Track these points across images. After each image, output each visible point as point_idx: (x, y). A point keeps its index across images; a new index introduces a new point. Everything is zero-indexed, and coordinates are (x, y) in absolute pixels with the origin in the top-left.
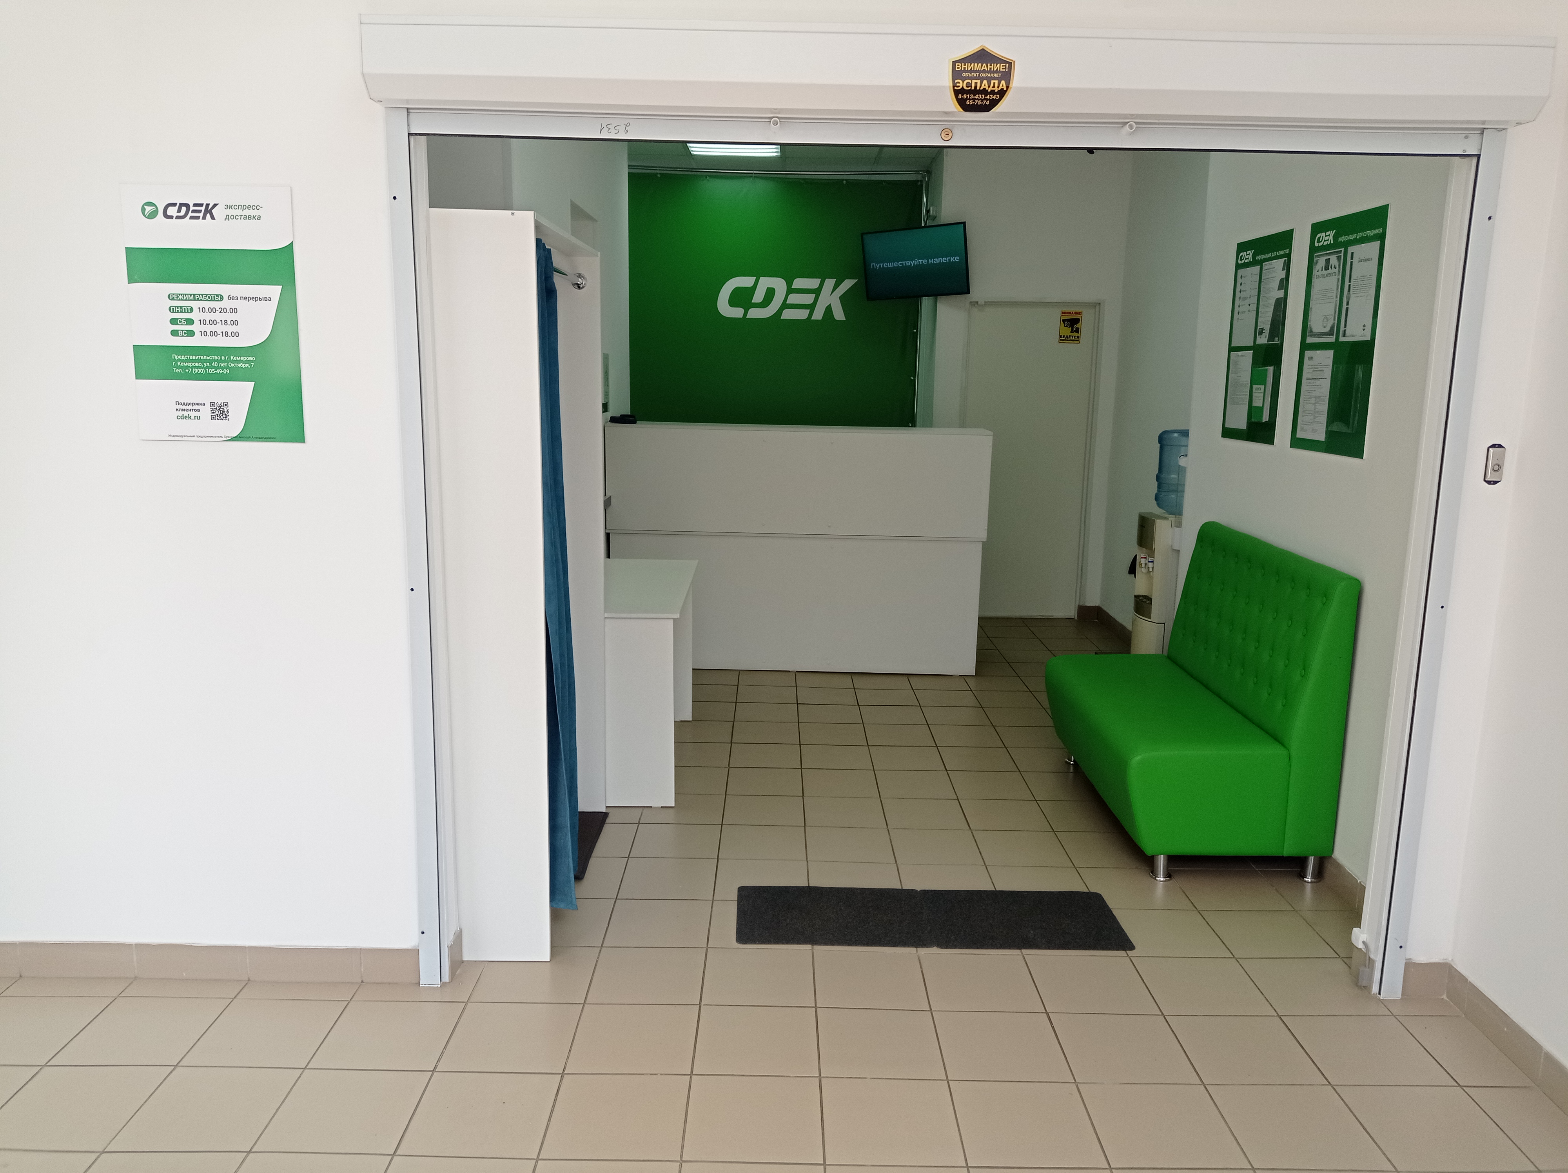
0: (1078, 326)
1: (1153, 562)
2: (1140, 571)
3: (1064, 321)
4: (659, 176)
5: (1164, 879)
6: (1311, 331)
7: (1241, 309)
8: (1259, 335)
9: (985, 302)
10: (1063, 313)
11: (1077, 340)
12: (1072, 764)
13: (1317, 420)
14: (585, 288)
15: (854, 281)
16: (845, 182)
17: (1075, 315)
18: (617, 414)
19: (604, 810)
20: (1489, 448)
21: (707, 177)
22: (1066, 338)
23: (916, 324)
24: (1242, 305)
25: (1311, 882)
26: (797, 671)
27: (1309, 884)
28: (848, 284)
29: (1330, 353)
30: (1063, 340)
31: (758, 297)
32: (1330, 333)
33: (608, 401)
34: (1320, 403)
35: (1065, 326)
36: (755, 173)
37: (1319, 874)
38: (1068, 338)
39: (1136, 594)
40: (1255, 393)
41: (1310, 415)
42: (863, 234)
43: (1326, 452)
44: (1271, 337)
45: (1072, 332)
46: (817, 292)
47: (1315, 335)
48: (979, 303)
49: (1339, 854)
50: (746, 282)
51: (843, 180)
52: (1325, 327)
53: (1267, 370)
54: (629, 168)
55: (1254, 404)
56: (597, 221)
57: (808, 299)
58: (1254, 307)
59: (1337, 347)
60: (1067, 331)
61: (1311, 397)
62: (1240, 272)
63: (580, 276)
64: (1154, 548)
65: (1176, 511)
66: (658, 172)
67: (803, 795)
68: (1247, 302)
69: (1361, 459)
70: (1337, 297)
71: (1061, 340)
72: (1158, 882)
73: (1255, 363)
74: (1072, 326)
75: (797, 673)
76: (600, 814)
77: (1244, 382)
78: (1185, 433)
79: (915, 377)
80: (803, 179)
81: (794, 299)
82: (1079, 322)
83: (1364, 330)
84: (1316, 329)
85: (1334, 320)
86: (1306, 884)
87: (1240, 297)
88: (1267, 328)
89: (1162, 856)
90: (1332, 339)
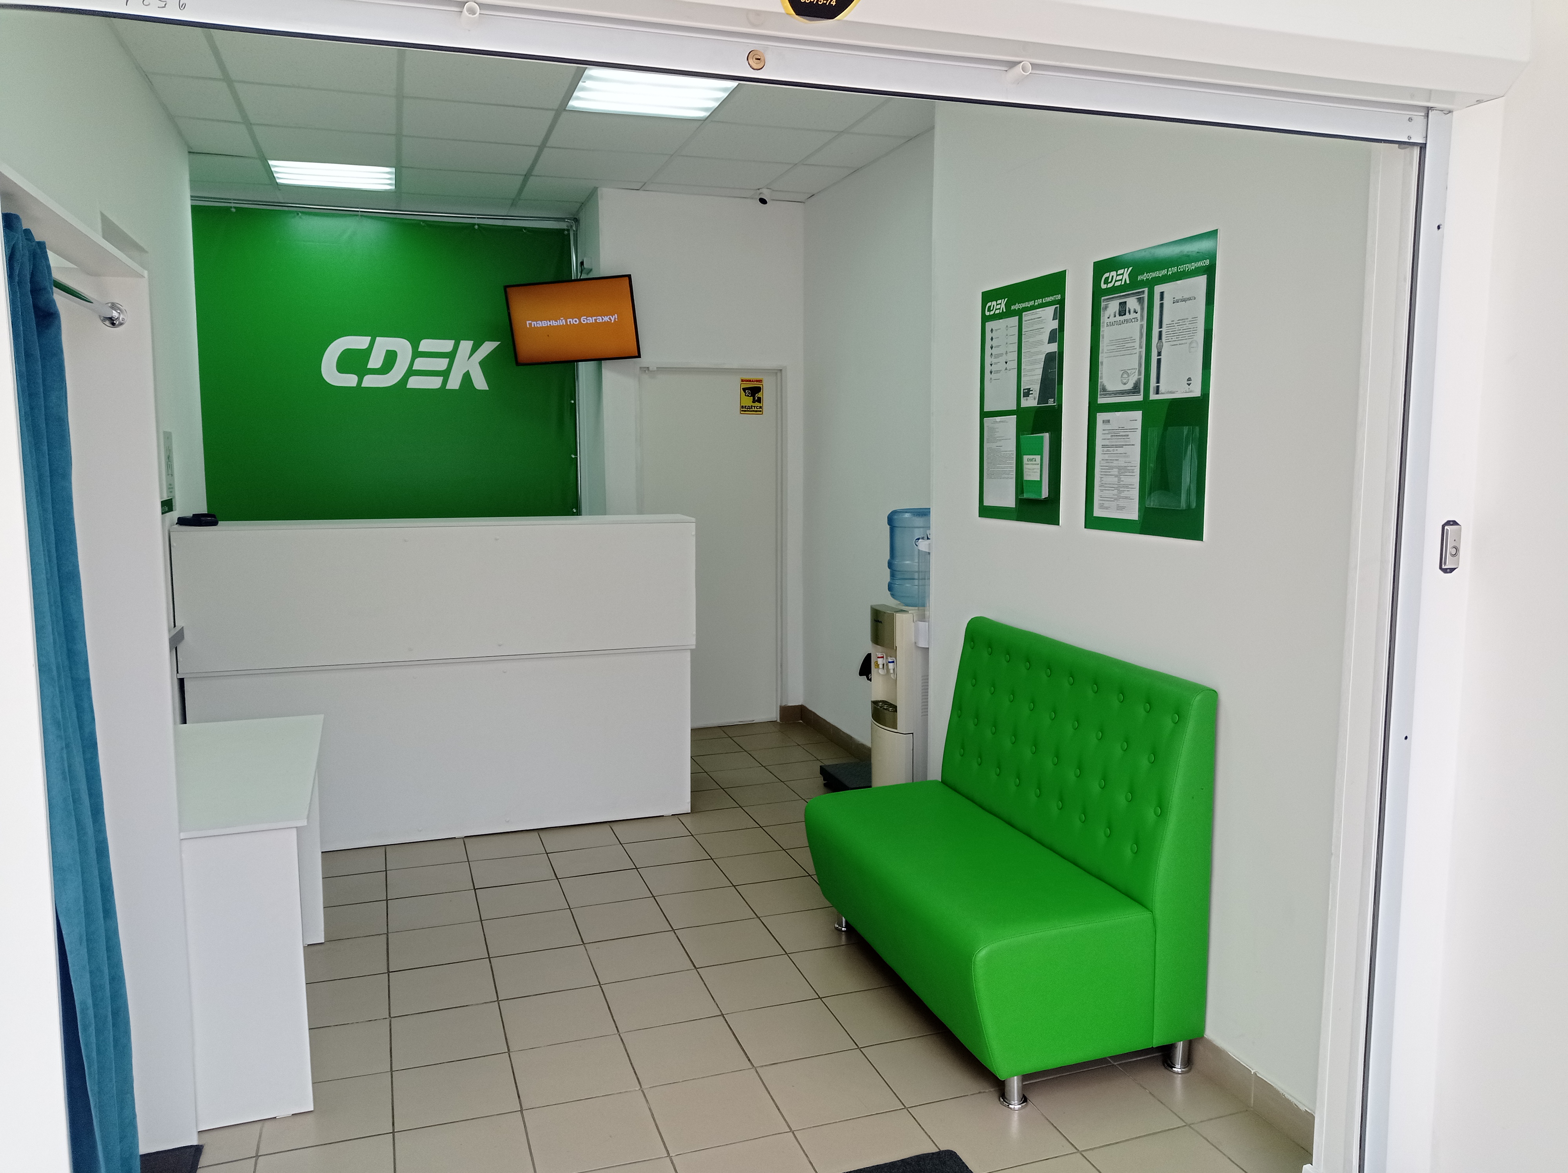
0: (759, 395)
1: (893, 662)
2: (877, 673)
3: (744, 390)
4: (233, 210)
5: (1020, 1106)
6: (1104, 389)
7: (994, 368)
8: (1024, 397)
9: (657, 368)
10: (742, 381)
11: (759, 410)
12: (844, 931)
13: (1122, 495)
14: (124, 326)
15: (495, 344)
16: (476, 227)
17: (755, 383)
18: (189, 514)
19: (194, 1142)
20: (1443, 527)
21: (298, 214)
22: (748, 408)
23: (573, 394)
24: (996, 363)
25: (1182, 1073)
26: (465, 837)
27: (1180, 1076)
28: (488, 347)
29: (1138, 415)
30: (745, 411)
31: (375, 362)
32: (1135, 390)
33: (174, 497)
34: (1126, 474)
35: (746, 395)
36: (361, 211)
37: (1188, 1062)
38: (749, 409)
39: (873, 699)
40: (1027, 464)
41: (1113, 489)
42: (506, 287)
43: (1141, 533)
44: (1043, 397)
45: (754, 402)
46: (451, 356)
47: (1110, 394)
48: (651, 369)
49: (1210, 1033)
50: (360, 342)
51: (475, 224)
52: (1125, 384)
53: (1042, 437)
54: (191, 200)
55: (1027, 477)
56: (147, 252)
57: (441, 364)
58: (1015, 364)
59: (1146, 406)
60: (748, 401)
61: (1112, 468)
62: (989, 325)
63: (114, 306)
64: (896, 647)
65: (919, 602)
66: (232, 205)
67: (509, 1050)
68: (1002, 360)
69: (1201, 542)
70: (1141, 347)
71: (742, 411)
72: (1013, 1111)
73: (1020, 431)
74: (753, 395)
75: (466, 840)
76: (188, 1150)
77: (1008, 452)
78: (924, 513)
79: (577, 455)
80: (424, 221)
81: (420, 364)
82: (760, 391)
83: (1189, 385)
84: (1110, 387)
85: (1140, 373)
86: (1176, 1075)
87: (992, 354)
88: (1036, 388)
89: (1016, 1077)
90: (1139, 398)
